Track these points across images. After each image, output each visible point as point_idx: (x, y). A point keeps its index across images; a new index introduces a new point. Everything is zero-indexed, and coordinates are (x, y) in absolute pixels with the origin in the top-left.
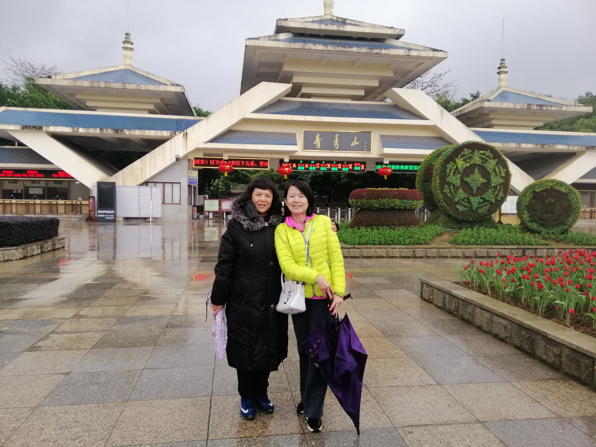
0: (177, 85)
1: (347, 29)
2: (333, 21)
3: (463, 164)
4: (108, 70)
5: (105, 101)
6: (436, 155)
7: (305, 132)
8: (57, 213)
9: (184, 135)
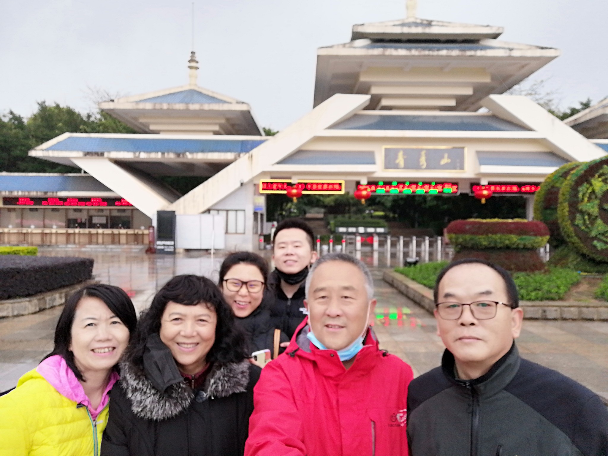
0: (243, 103)
1: (435, 30)
2: (416, 24)
3: (602, 187)
4: (172, 91)
5: (169, 124)
6: (560, 174)
7: (386, 150)
8: (119, 243)
9: (249, 157)
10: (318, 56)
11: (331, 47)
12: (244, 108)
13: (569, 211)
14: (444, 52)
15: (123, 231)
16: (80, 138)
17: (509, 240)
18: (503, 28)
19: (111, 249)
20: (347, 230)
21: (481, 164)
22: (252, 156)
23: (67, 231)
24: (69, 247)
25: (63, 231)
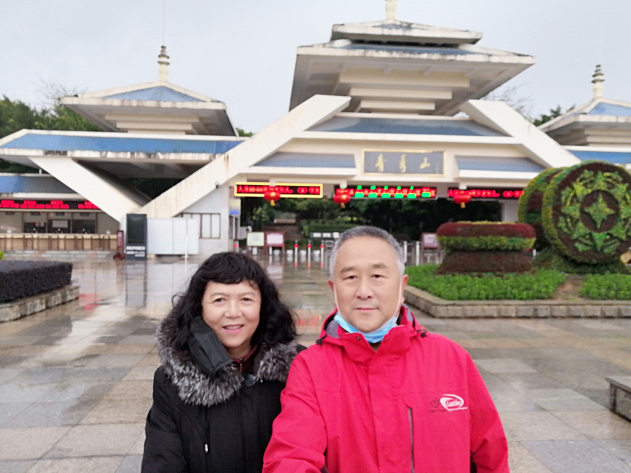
0: (218, 102)
1: (415, 33)
2: (396, 27)
3: (583, 191)
4: (141, 88)
5: (137, 122)
6: (543, 179)
7: (366, 153)
8: (83, 248)
9: (225, 158)
10: (298, 55)
11: (311, 46)
12: (219, 107)
13: (553, 215)
14: (425, 56)
15: (87, 236)
16: (40, 135)
17: (499, 241)
18: (481, 34)
19: (75, 255)
20: (322, 235)
21: (460, 168)
22: (228, 157)
23: (24, 236)
24: (27, 253)
25: (20, 236)
